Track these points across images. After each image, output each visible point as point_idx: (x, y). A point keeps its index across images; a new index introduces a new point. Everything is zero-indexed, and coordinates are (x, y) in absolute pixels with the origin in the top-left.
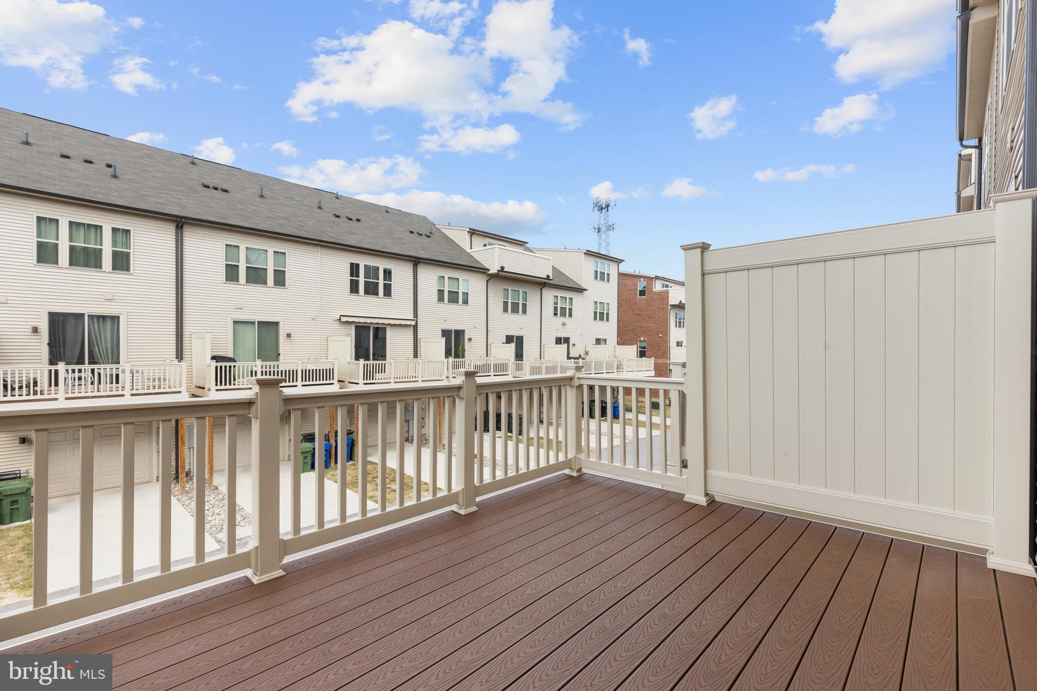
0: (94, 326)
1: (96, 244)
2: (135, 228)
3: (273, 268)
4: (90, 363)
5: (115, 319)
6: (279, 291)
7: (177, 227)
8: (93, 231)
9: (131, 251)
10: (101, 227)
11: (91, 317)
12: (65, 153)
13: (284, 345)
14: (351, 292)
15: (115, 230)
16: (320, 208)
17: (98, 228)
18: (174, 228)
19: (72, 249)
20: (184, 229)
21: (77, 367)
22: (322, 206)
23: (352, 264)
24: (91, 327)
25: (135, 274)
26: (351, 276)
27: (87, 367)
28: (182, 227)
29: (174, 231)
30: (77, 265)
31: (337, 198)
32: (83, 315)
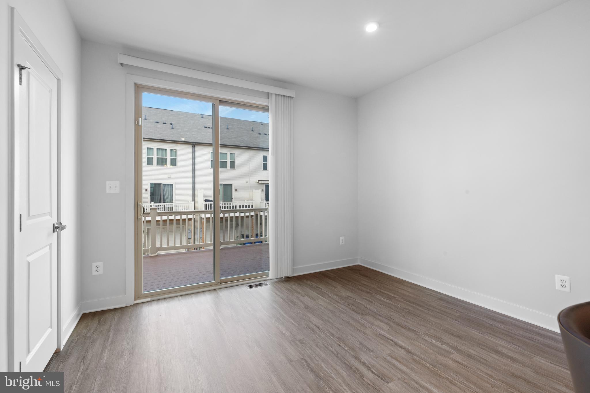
0: (165, 188)
1: (165, 156)
2: (178, 149)
3: (230, 161)
4: (163, 203)
5: (171, 185)
6: (232, 170)
7: (193, 147)
8: (164, 151)
9: (177, 158)
10: (167, 149)
11: (164, 184)
12: (165, 122)
13: (234, 195)
14: (264, 169)
15: (171, 150)
16: (252, 131)
17: (166, 150)
18: (192, 147)
19: (158, 158)
20: (195, 147)
21: (159, 204)
22: (253, 130)
23: (264, 156)
24: (164, 189)
25: (178, 167)
26: (263, 162)
27: (162, 204)
28: (194, 147)
29: (192, 148)
30: (159, 165)
31: (262, 124)
32: (161, 184)
